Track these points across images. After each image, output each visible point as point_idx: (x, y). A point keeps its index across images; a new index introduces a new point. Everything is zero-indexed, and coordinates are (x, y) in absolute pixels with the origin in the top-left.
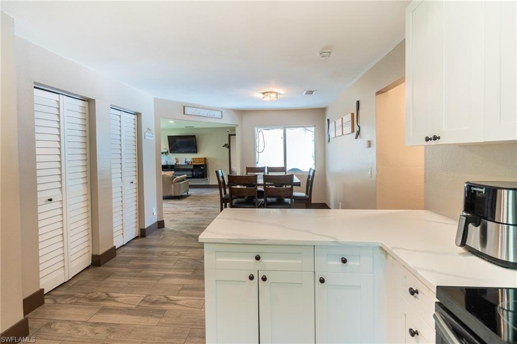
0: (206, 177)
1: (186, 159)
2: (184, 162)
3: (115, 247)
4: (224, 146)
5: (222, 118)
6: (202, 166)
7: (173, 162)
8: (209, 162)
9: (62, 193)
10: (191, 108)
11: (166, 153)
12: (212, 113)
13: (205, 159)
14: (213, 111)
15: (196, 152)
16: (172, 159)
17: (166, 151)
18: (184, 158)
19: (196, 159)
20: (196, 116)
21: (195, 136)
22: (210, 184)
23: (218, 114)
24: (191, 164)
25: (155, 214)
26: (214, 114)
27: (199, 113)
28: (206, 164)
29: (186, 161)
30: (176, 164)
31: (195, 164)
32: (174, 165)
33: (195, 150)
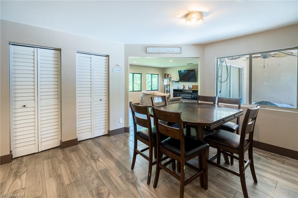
2: (188, 88)
3: (77, 139)
5: (181, 53)
6: (195, 91)
7: (181, 88)
9: (35, 103)
10: (152, 48)
11: (178, 82)
12: (171, 50)
14: (171, 48)
17: (178, 80)
18: (187, 86)
19: (194, 86)
20: (156, 53)
21: (194, 70)
23: (177, 50)
24: (191, 90)
25: (121, 122)
26: (173, 50)
27: (159, 51)
29: (189, 88)
30: (183, 89)
31: (193, 90)
32: (182, 90)
33: (195, 80)
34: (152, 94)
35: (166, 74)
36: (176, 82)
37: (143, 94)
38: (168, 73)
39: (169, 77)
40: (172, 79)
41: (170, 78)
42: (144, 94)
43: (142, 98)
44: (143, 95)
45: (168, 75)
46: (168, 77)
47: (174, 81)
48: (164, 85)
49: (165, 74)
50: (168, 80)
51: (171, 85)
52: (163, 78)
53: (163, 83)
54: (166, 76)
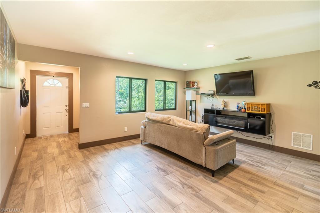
0: (270, 133)
1: (238, 104)
2: (235, 107)
4: (310, 86)
6: (264, 116)
7: (220, 107)
8: (274, 110)
11: (213, 95)
13: (269, 105)
15: (253, 94)
16: (218, 103)
17: (212, 92)
19: (252, 104)
21: (252, 71)
22: (277, 144)
24: (244, 112)
28: (270, 114)
29: (238, 107)
30: (224, 109)
31: (250, 112)
32: (221, 111)
33: (252, 92)
34: (165, 121)
35: (190, 81)
36: (209, 95)
37: (147, 120)
38: (193, 80)
39: (196, 86)
40: (201, 91)
41: (197, 88)
42: (149, 119)
43: (145, 127)
44: (146, 122)
45: (193, 83)
46: (193, 86)
47: (204, 94)
48: (187, 101)
49: (187, 81)
50: (193, 91)
51: (198, 101)
52: (184, 89)
53: (184, 98)
54: (190, 85)
